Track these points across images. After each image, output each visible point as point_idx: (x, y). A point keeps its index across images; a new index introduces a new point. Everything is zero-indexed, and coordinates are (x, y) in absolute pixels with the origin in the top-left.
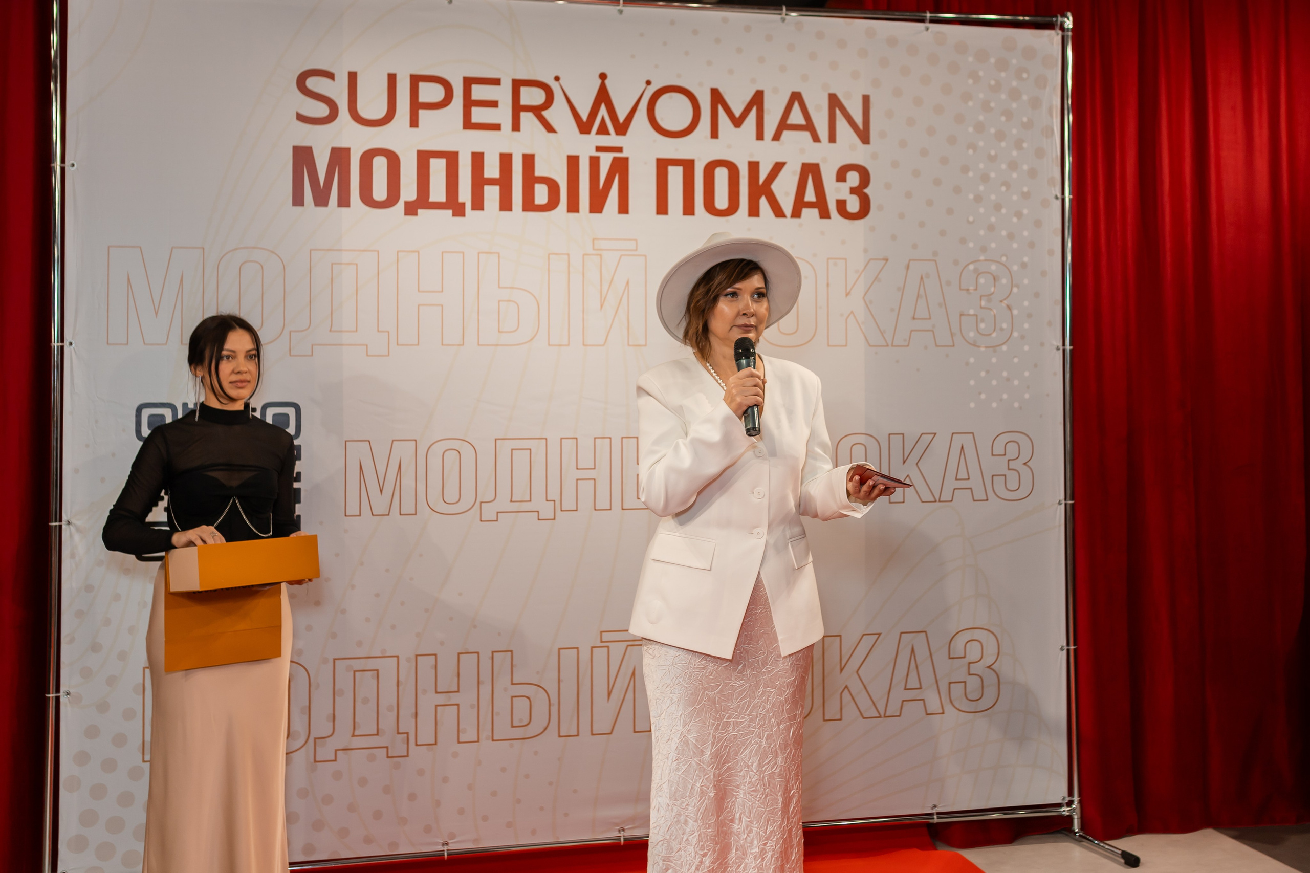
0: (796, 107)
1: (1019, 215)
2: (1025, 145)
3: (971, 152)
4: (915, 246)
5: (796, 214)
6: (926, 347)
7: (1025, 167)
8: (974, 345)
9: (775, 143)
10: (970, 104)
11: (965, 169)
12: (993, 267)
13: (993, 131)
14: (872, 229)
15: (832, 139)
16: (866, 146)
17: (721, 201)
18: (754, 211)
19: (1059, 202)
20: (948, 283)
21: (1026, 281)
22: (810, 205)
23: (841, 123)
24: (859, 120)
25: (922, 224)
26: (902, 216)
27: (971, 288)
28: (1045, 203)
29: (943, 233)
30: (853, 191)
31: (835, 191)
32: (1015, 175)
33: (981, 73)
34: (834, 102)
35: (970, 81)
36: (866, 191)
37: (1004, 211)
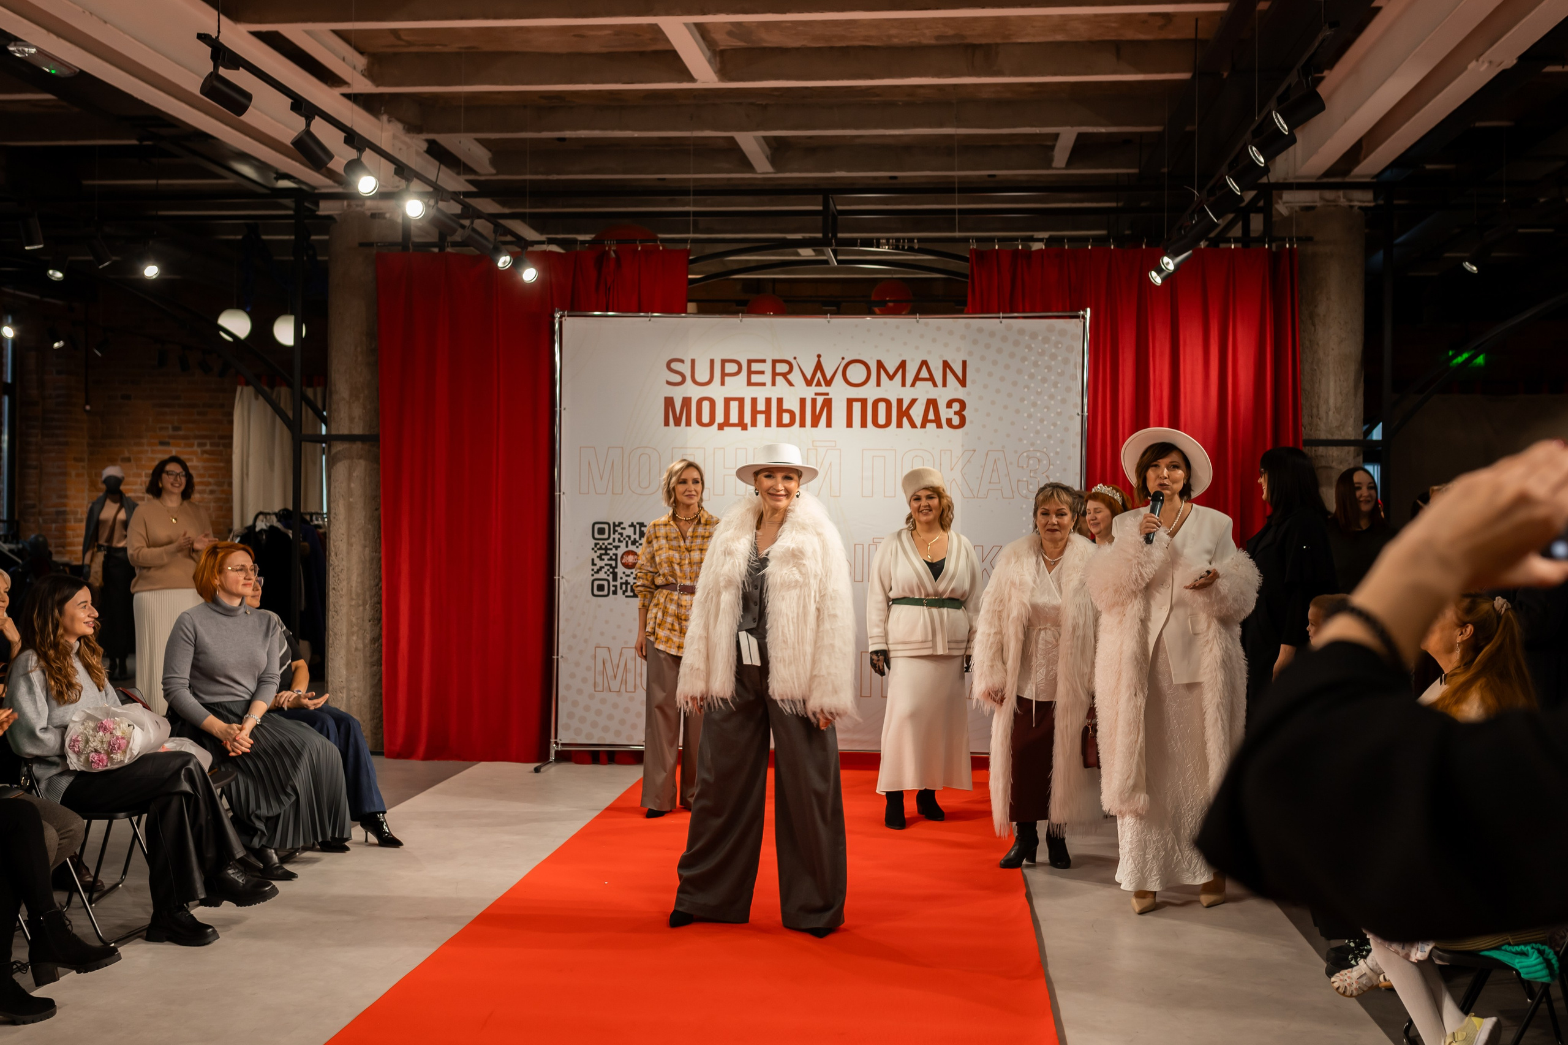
0: (924, 368)
1: (1055, 425)
2: (1059, 385)
3: (1026, 390)
4: (991, 443)
5: (923, 426)
6: (997, 499)
7: (1059, 398)
8: (1026, 497)
9: (912, 388)
10: (1026, 363)
11: (1022, 400)
12: (1038, 454)
13: (1039, 377)
14: (967, 434)
15: (944, 385)
16: (964, 388)
17: (882, 420)
18: (900, 425)
19: (1079, 418)
20: (1011, 463)
21: (1058, 462)
22: (931, 421)
23: (950, 376)
24: (960, 375)
25: (996, 431)
26: (984, 426)
27: (1025, 466)
28: (1071, 418)
29: (1008, 436)
30: (956, 413)
31: (945, 413)
32: (1052, 402)
33: (1033, 346)
34: (946, 365)
35: (1027, 350)
36: (964, 413)
37: (1045, 423)
